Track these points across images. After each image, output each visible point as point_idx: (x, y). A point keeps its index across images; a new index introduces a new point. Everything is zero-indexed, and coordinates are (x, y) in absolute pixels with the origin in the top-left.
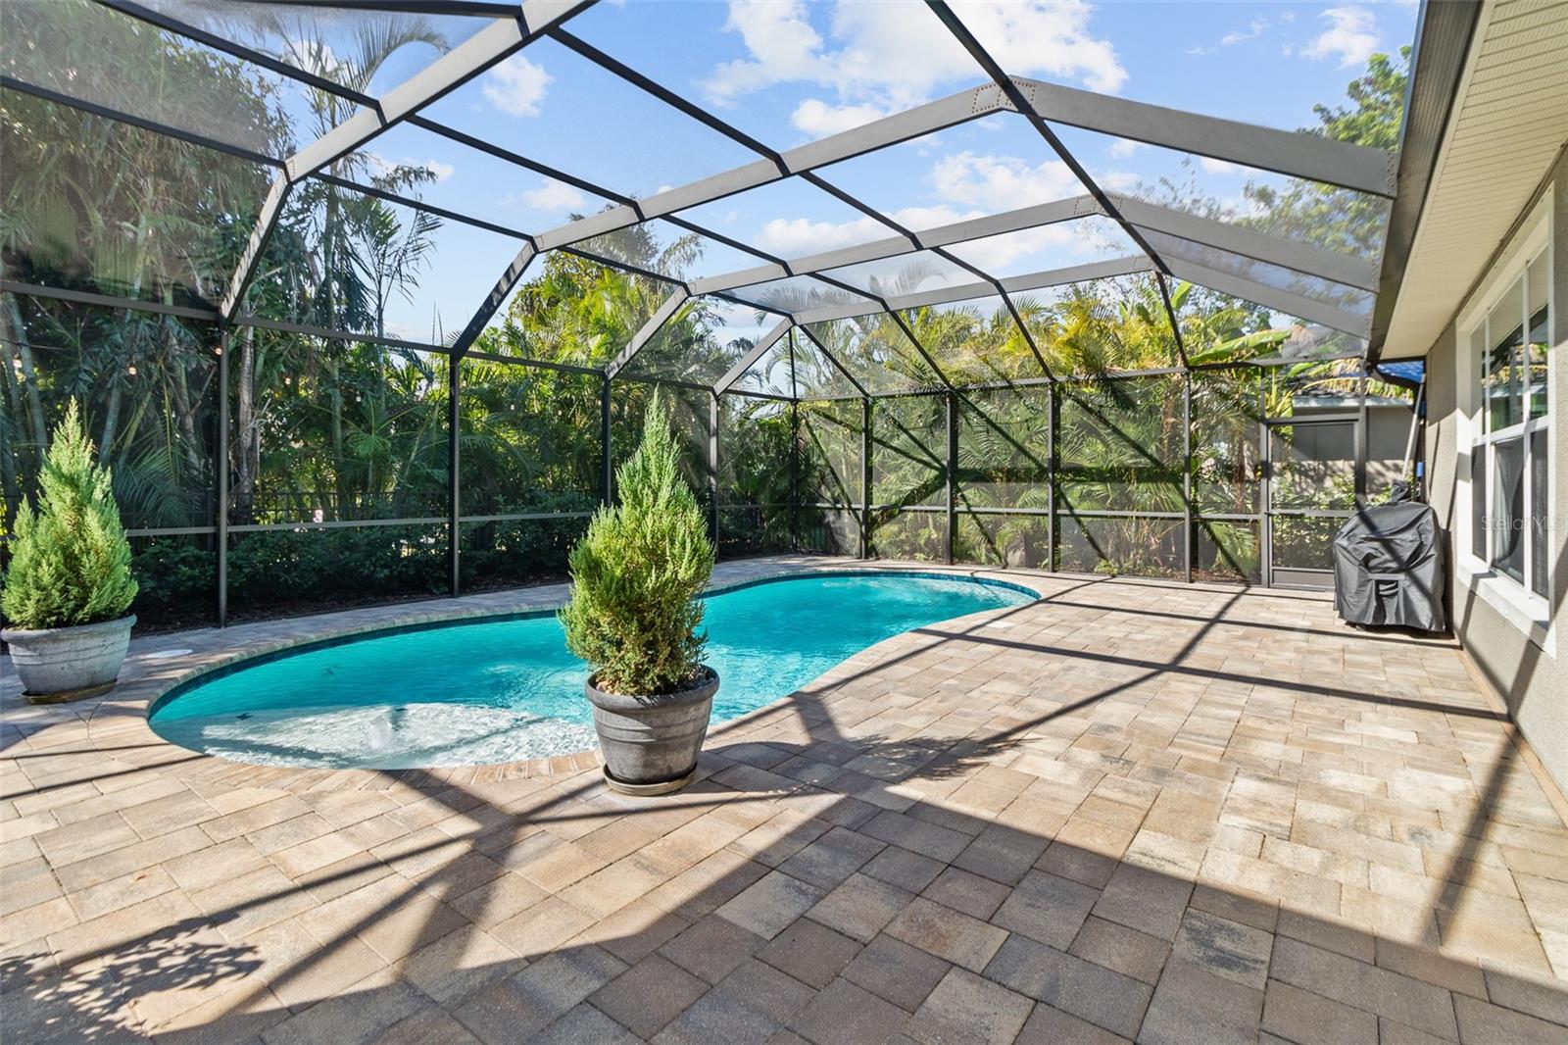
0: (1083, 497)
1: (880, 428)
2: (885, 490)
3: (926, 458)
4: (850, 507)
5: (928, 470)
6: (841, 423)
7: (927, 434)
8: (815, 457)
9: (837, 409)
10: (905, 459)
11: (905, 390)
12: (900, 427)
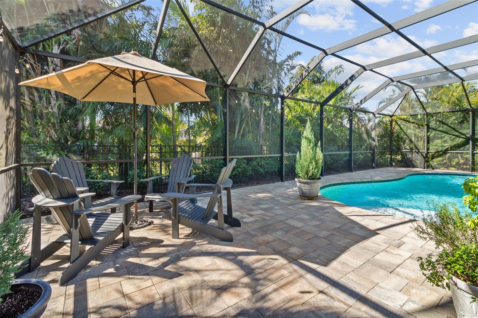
1: (433, 124)
2: (436, 146)
3: (457, 134)
4: (419, 152)
5: (458, 139)
6: (413, 123)
7: (458, 125)
8: (402, 135)
9: (411, 118)
10: (446, 135)
11: (447, 110)
12: (443, 123)
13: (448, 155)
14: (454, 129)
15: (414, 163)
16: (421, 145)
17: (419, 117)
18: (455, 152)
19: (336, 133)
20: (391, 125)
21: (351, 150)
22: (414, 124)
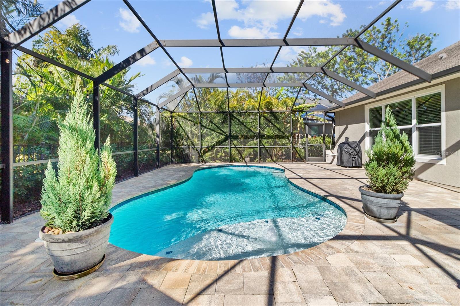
0: (266, 142)
1: (205, 122)
2: (207, 142)
3: (220, 132)
4: (195, 147)
5: (221, 136)
6: (190, 120)
7: (221, 125)
8: (181, 132)
9: (188, 116)
10: (213, 132)
11: (214, 111)
12: (212, 122)
13: (215, 149)
14: (219, 128)
15: (191, 158)
16: (196, 141)
17: (194, 115)
18: (219, 147)
19: (114, 126)
20: (172, 121)
21: (135, 149)
22: (190, 122)
